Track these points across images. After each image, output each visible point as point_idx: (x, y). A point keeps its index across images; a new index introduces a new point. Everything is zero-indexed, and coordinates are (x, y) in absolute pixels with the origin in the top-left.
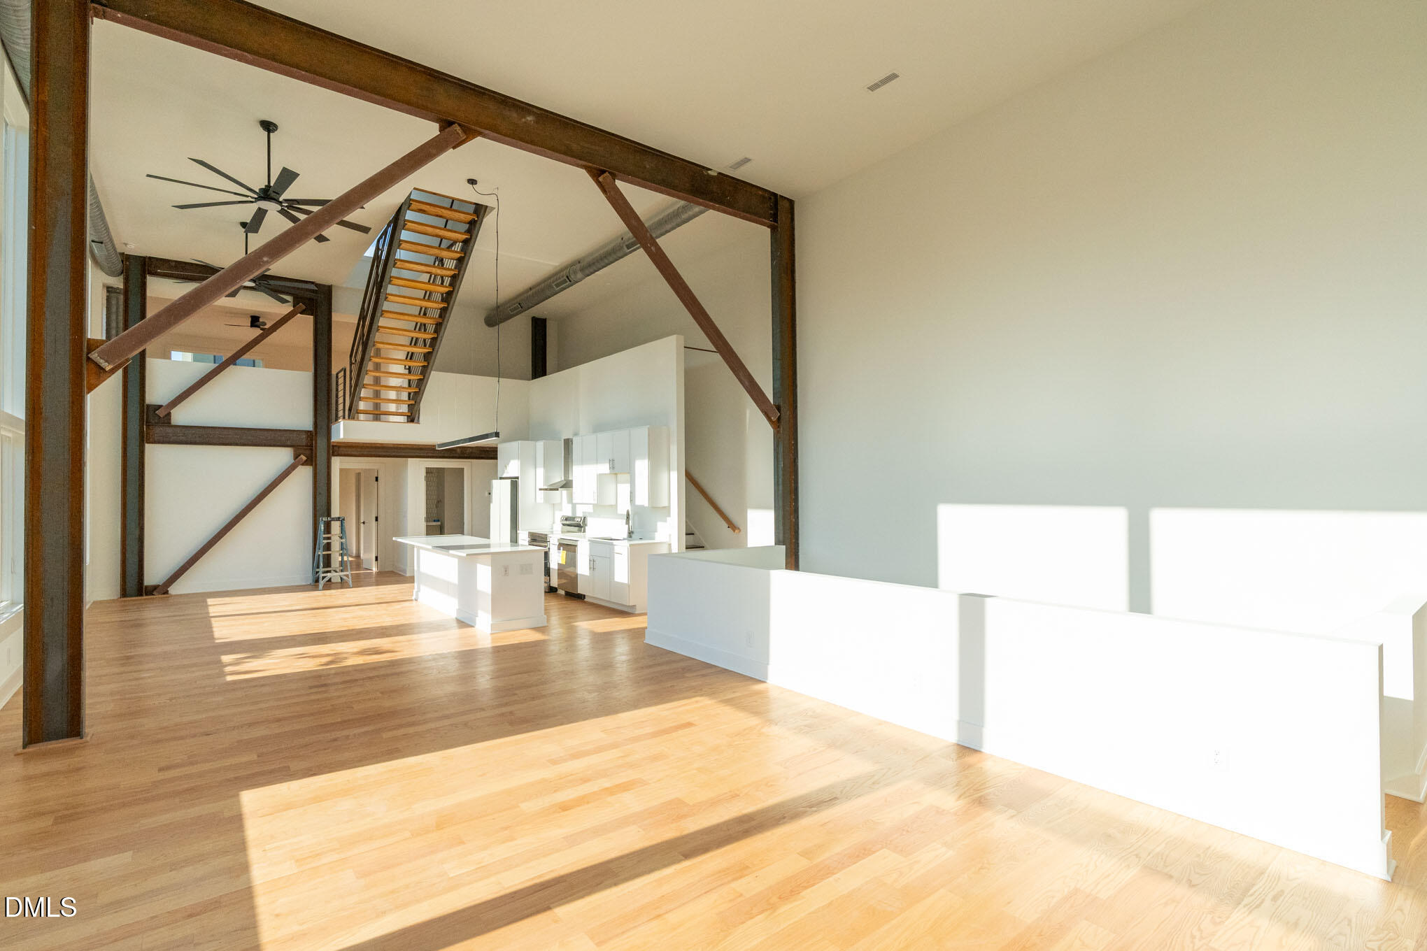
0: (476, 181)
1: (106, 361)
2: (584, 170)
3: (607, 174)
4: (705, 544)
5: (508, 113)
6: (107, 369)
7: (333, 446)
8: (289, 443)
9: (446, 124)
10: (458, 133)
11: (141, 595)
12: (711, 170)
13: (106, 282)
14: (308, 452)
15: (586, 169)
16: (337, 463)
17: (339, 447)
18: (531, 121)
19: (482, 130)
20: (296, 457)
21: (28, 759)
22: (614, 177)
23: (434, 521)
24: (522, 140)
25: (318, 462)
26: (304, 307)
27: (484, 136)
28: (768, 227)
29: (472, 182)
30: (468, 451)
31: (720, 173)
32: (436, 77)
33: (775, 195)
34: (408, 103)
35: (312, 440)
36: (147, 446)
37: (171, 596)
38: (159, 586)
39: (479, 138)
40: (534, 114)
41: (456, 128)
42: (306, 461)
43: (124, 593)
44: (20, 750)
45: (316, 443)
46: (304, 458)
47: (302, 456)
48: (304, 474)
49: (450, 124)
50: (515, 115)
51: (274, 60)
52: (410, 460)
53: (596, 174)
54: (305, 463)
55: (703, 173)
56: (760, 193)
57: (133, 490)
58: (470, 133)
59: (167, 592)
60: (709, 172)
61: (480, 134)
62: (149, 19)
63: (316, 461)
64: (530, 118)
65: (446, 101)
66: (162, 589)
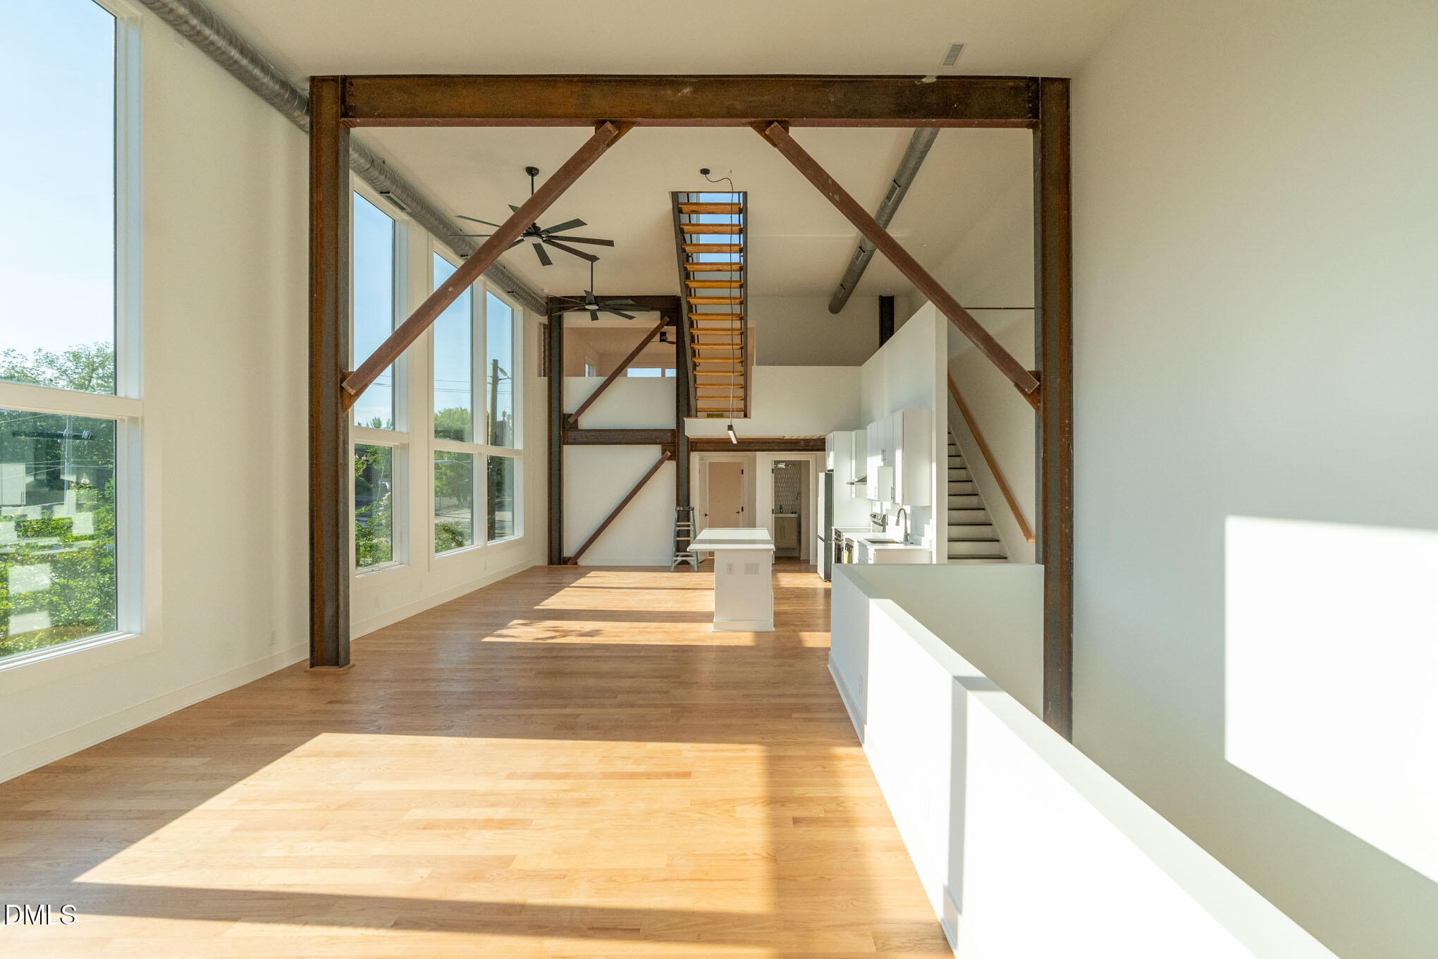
0: (708, 170)
1: (352, 388)
2: (750, 128)
3: (776, 124)
4: (1008, 555)
5: (663, 92)
6: (352, 393)
7: (692, 442)
8: (658, 441)
9: (599, 124)
10: (610, 131)
11: (560, 564)
12: (924, 77)
13: (540, 321)
14: (672, 448)
15: (752, 127)
16: (695, 458)
17: (696, 443)
18: (688, 93)
19: (634, 120)
20: (663, 452)
21: (314, 675)
22: (785, 126)
23: (792, 513)
24: (678, 117)
25: (680, 457)
26: (668, 319)
27: (639, 124)
28: (1027, 127)
29: (705, 172)
30: (811, 444)
31: (939, 77)
32: (591, 82)
33: (1034, 80)
34: (566, 116)
35: (675, 437)
36: (565, 447)
37: (579, 566)
38: (571, 558)
39: (635, 129)
40: (691, 84)
41: (608, 125)
42: (671, 456)
43: (551, 562)
44: (308, 669)
45: (678, 440)
46: (669, 454)
47: (667, 452)
48: (669, 468)
49: (603, 122)
50: (670, 92)
51: (460, 116)
52: (758, 454)
53: (761, 128)
54: (670, 459)
55: (915, 85)
56: (1011, 84)
57: (555, 483)
58: (622, 126)
59: (576, 564)
60: (924, 80)
61: (634, 124)
62: (379, 116)
63: (678, 456)
64: (687, 90)
65: (601, 102)
66: (573, 561)
